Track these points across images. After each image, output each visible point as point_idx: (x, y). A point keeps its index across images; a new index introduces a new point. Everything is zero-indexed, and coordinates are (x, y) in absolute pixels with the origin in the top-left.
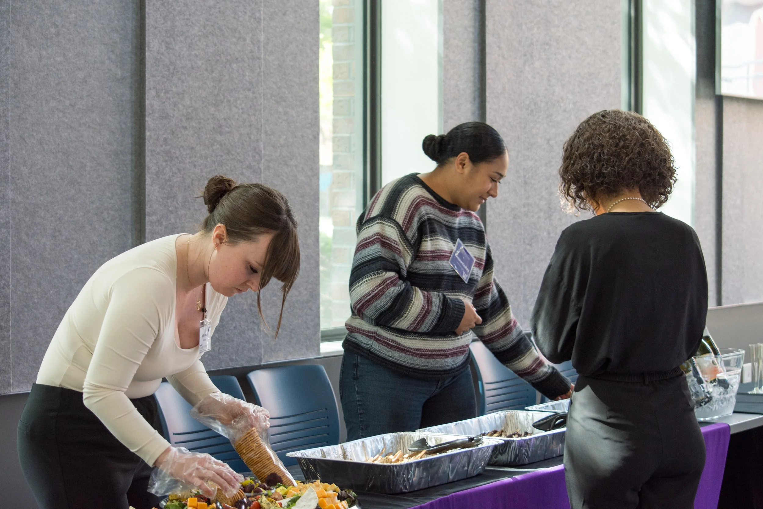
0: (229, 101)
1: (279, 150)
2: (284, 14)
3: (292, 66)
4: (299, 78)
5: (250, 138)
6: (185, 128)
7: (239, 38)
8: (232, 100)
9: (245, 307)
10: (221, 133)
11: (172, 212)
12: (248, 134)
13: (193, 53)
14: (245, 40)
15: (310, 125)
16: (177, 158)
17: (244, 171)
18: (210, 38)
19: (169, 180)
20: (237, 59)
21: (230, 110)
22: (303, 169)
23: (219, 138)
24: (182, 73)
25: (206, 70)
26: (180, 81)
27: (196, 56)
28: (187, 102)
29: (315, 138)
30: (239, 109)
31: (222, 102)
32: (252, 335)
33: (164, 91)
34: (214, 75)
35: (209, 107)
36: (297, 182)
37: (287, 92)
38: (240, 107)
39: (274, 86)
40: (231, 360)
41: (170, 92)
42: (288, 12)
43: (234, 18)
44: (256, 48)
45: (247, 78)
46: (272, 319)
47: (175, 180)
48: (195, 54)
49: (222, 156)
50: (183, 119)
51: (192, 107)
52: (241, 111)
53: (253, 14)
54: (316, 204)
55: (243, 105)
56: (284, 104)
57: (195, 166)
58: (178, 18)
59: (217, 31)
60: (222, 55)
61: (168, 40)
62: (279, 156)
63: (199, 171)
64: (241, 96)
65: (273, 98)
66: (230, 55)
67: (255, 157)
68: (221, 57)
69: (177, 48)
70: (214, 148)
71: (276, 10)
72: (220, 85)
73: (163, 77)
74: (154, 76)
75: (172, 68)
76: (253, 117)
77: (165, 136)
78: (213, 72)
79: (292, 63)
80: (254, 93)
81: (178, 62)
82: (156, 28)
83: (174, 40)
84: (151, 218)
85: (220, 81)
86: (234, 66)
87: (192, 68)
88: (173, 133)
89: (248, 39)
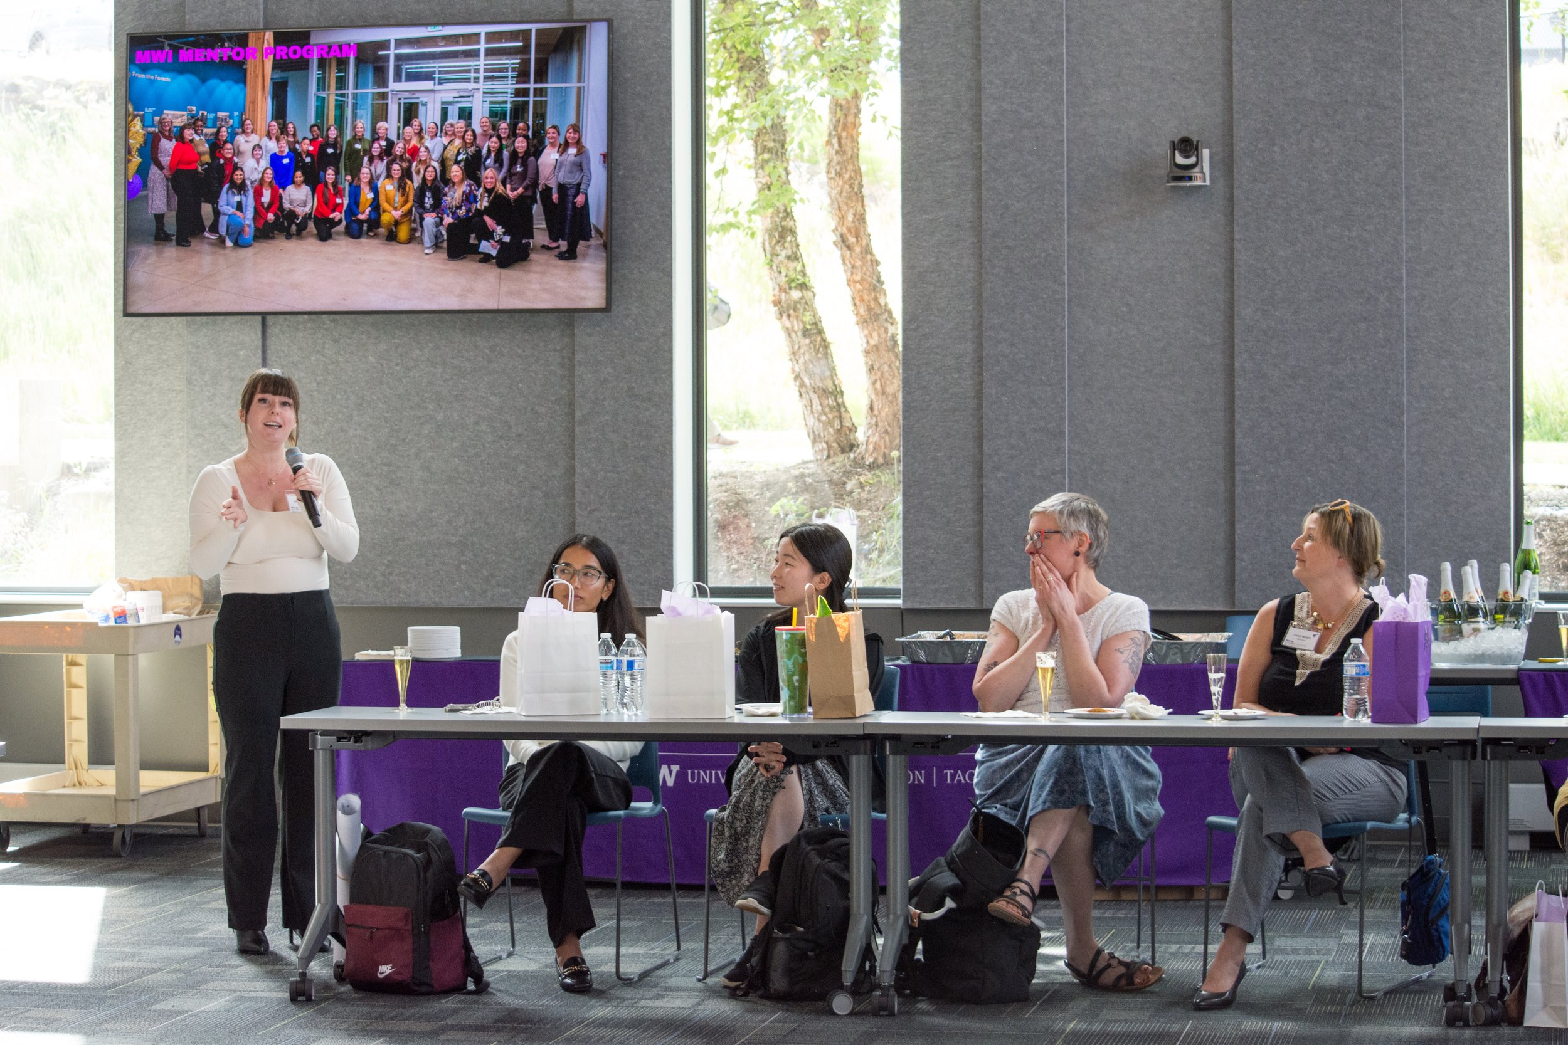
0: (1352, 359)
2: (1451, 268)
3: (1462, 320)
6: (1290, 386)
7: (1369, 299)
8: (1358, 357)
10: (1341, 389)
11: (1271, 462)
13: (1300, 317)
17: (1378, 424)
18: (1325, 301)
19: (1267, 434)
20: (1365, 319)
21: (1356, 367)
23: (1338, 393)
24: (1285, 337)
25: (1320, 331)
26: (1281, 344)
27: (1304, 319)
28: (1291, 362)
30: (1369, 366)
31: (1344, 360)
33: (1259, 354)
35: (1325, 366)
36: (1472, 434)
38: (1370, 364)
39: (1434, 341)
41: (1269, 355)
44: (1394, 306)
45: (1381, 335)
47: (1276, 434)
48: (1303, 317)
49: (1343, 411)
51: (1299, 366)
52: (1371, 368)
55: (1375, 361)
56: (1450, 357)
57: (1304, 421)
58: (1278, 287)
59: (1336, 295)
60: (1343, 316)
61: (1265, 307)
62: (1443, 409)
64: (1372, 353)
65: (1432, 352)
66: (1355, 315)
68: (1341, 318)
69: (1277, 314)
70: (1332, 403)
72: (1341, 344)
73: (1258, 341)
74: (1245, 341)
75: (1270, 332)
77: (1260, 394)
78: (1328, 332)
81: (1278, 326)
83: (1274, 307)
84: (1243, 468)
85: (1339, 341)
86: (1362, 325)
87: (1299, 330)
88: (1272, 391)
89: (1382, 298)
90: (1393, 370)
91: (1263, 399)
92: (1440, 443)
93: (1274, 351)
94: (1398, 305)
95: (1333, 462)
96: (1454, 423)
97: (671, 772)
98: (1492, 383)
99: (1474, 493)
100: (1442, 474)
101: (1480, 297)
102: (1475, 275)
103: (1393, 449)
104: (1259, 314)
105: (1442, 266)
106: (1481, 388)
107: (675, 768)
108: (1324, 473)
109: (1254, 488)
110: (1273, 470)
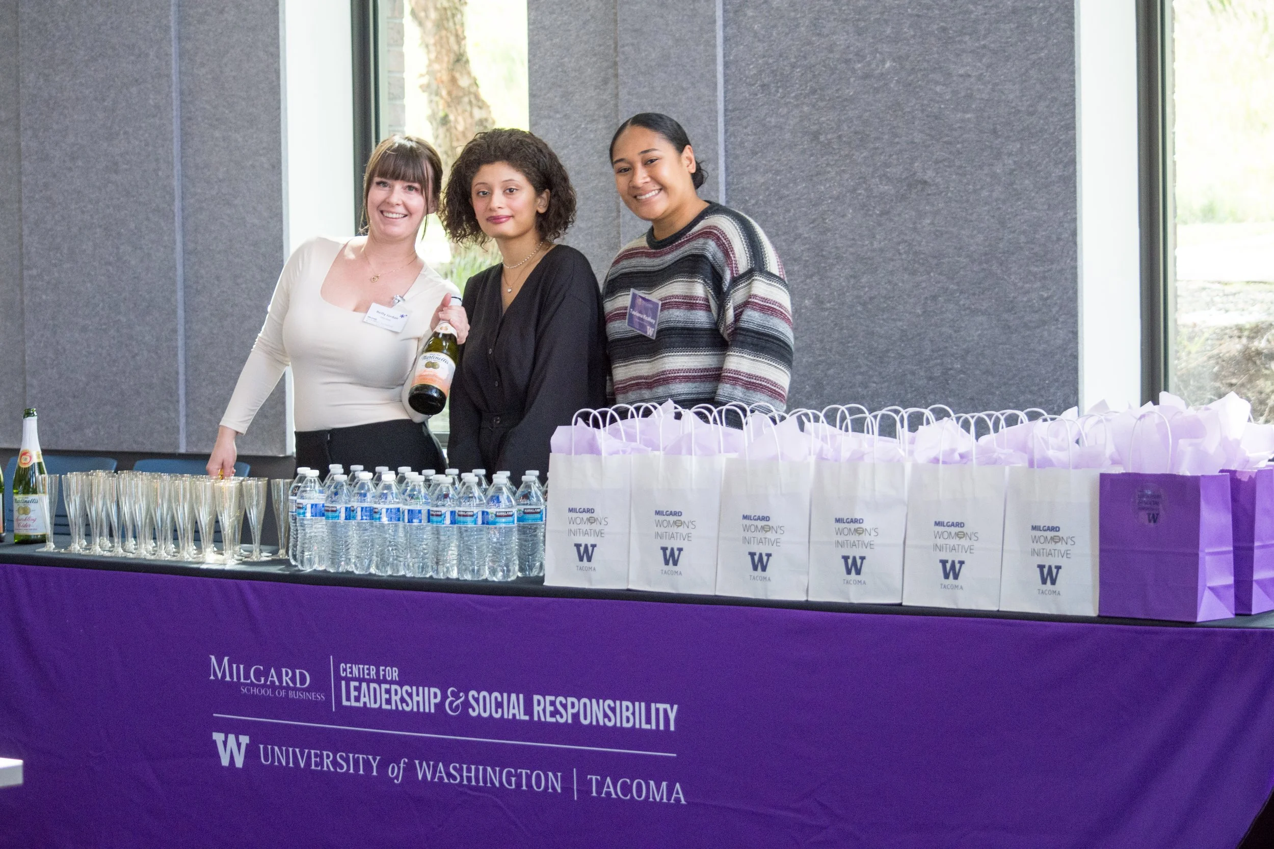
0: (126, 133)
1: (216, 187)
2: (222, 12)
3: (234, 77)
4: (247, 92)
5: (157, 175)
6: (70, 169)
7: (139, 56)
8: (131, 130)
9: (155, 380)
10: (116, 172)
11: (55, 265)
12: (154, 170)
13: (78, 82)
14: (147, 55)
15: (264, 151)
16: (60, 204)
17: (151, 215)
18: (100, 61)
19: (51, 230)
20: (137, 81)
21: (129, 142)
22: (254, 208)
23: (114, 177)
24: (65, 107)
25: (96, 99)
26: (62, 117)
27: (81, 84)
28: (71, 139)
29: (274, 167)
30: (141, 141)
31: (118, 134)
32: (165, 415)
33: (42, 130)
34: (106, 104)
35: (101, 142)
36: (245, 226)
37: (227, 112)
38: (142, 138)
39: (208, 107)
40: (135, 442)
41: (51, 130)
42: (227, 9)
43: (132, 31)
44: (164, 63)
45: (151, 102)
46: (209, 399)
47: (59, 229)
48: (81, 82)
49: (119, 199)
50: (67, 159)
51: (77, 144)
52: (143, 144)
53: (159, 21)
54: (278, 254)
55: (147, 135)
56: (223, 127)
57: (83, 212)
58: (58, 45)
59: (110, 52)
60: (116, 79)
61: (46, 71)
62: (217, 194)
63: (89, 218)
64: (143, 125)
65: (206, 121)
66: (128, 77)
67: (164, 197)
68: (114, 81)
69: (57, 79)
70: (108, 190)
71: (209, 9)
72: (115, 114)
73: (41, 114)
74: (29, 114)
75: (51, 102)
76: (161, 149)
77: (44, 180)
78: (104, 100)
79: (234, 73)
80: (161, 119)
81: (59, 95)
82: (32, 60)
83: (54, 71)
84: (30, 272)
85: (113, 111)
86: (134, 90)
87: (77, 99)
88: (54, 176)
89: (152, 54)
90: (163, 146)
91: (46, 185)
92: (215, 238)
93: (55, 127)
94: (167, 62)
95: (110, 264)
96: (228, 212)
97: (239, 745)
98: (263, 159)
99: (249, 302)
100: (218, 278)
101: (251, 47)
102: (245, 20)
103: (165, 247)
104: (42, 80)
105: (213, 9)
106: (253, 166)
107: (245, 740)
108: (103, 278)
109: (41, 298)
110: (56, 275)
